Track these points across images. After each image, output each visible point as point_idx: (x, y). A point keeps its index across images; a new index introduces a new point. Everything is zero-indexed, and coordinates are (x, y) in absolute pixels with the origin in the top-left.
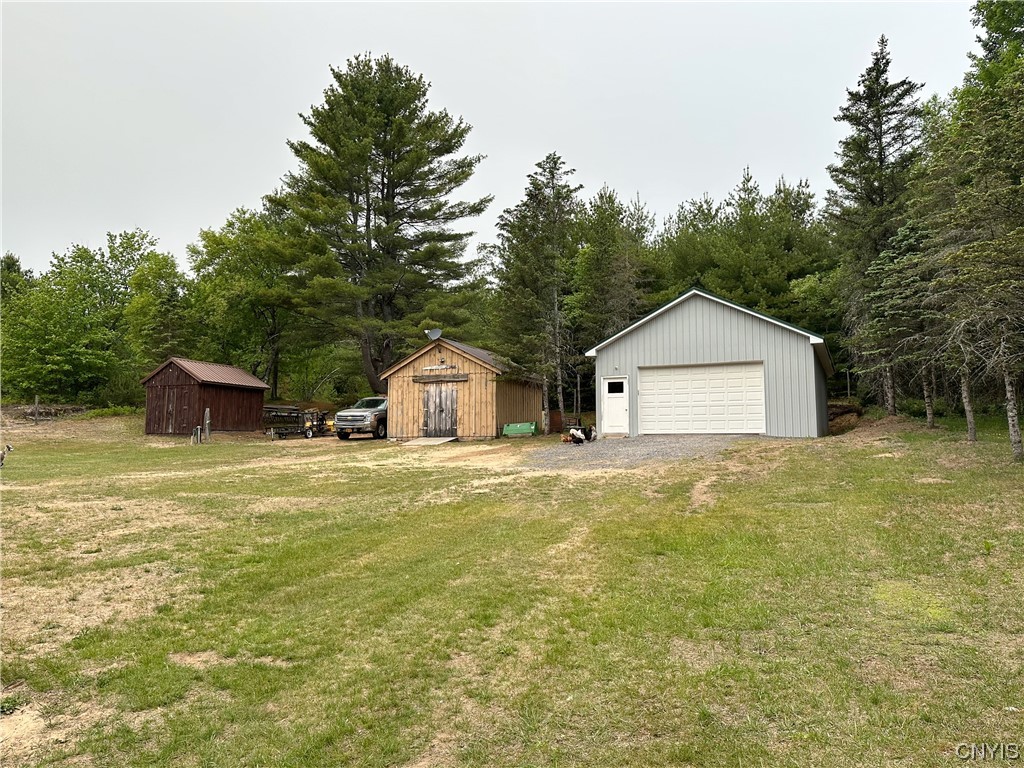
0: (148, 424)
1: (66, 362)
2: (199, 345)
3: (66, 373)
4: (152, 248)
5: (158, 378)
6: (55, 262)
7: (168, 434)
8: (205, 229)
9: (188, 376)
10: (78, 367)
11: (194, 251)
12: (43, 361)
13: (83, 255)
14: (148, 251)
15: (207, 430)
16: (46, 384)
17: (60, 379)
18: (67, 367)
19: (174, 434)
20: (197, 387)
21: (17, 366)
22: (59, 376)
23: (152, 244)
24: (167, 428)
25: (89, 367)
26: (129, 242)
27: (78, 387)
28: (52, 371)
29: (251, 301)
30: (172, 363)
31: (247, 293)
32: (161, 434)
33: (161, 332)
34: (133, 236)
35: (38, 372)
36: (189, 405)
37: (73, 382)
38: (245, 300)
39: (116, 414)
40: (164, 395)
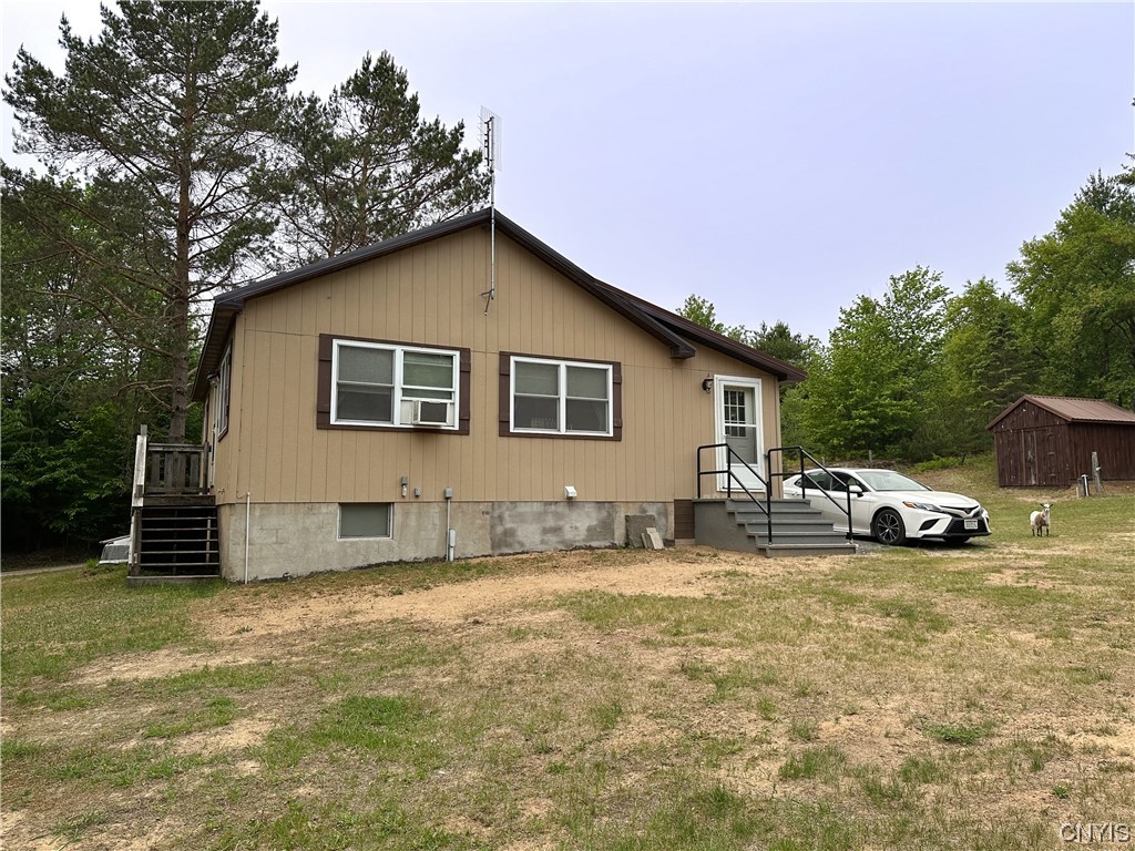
0: (1001, 475)
1: (871, 415)
2: (1042, 378)
3: (873, 427)
4: (937, 284)
5: (1008, 421)
6: (843, 317)
7: (1031, 487)
8: (1029, 241)
9: (1051, 415)
10: (884, 419)
11: (1014, 269)
12: (850, 418)
13: (867, 306)
14: (933, 287)
15: (1098, 480)
16: (854, 439)
17: (868, 434)
18: (873, 421)
19: (1039, 486)
20: (1065, 428)
21: (825, 424)
22: (866, 431)
23: (936, 279)
24: (1028, 479)
25: (894, 419)
26: (913, 282)
27: (886, 440)
28: (860, 426)
29: (1111, 314)
30: (1025, 401)
31: (1107, 305)
32: (1021, 487)
33: (997, 368)
34: (915, 275)
35: (846, 428)
36: (1055, 450)
37: (880, 436)
38: (1104, 314)
39: (944, 467)
40: (1019, 441)
